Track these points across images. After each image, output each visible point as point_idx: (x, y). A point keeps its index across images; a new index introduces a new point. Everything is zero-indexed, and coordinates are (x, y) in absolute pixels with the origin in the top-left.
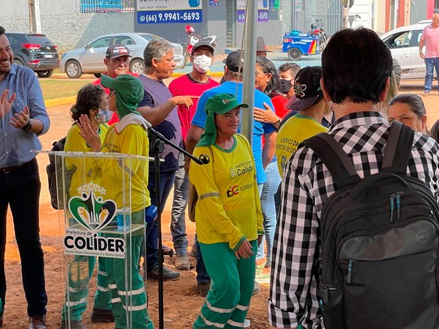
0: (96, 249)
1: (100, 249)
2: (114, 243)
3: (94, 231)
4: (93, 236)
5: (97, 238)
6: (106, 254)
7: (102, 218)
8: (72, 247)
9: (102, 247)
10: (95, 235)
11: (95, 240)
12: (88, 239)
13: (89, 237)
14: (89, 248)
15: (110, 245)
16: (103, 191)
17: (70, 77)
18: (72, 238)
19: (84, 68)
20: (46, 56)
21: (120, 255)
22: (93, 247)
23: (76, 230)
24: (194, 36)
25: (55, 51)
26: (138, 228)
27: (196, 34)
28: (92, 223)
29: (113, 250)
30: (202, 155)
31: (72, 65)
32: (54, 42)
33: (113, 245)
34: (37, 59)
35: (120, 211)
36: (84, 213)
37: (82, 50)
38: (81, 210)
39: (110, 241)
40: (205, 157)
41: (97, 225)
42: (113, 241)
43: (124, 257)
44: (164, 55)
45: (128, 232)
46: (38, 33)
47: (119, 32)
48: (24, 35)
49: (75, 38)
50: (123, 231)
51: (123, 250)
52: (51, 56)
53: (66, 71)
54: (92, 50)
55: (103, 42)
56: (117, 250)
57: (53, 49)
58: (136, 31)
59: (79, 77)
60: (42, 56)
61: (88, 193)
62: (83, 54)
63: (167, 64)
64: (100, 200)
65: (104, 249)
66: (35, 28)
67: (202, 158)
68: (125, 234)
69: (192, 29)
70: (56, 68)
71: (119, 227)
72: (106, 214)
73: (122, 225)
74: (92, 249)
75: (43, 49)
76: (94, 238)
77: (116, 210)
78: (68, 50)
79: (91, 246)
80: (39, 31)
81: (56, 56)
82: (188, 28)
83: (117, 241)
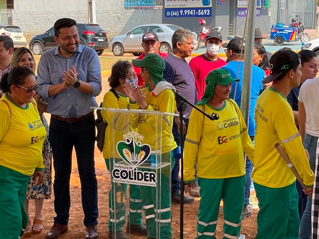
0: (135, 179)
1: (138, 179)
2: (148, 175)
3: (134, 167)
4: (133, 169)
5: (137, 171)
6: (143, 183)
7: (141, 157)
8: (118, 177)
9: (140, 178)
10: (135, 169)
11: (135, 172)
12: (130, 172)
13: (131, 170)
14: (130, 178)
15: (146, 177)
16: (141, 137)
17: (116, 56)
18: (119, 171)
19: (126, 49)
20: (99, 40)
21: (153, 184)
22: (133, 177)
23: (121, 165)
24: (205, 27)
25: (106, 36)
26: (166, 165)
27: (207, 26)
28: (133, 161)
29: (148, 181)
30: (213, 113)
31: (117, 46)
32: (105, 30)
33: (148, 177)
34: (92, 42)
35: (153, 152)
36: (127, 154)
37: (125, 36)
38: (125, 151)
39: (145, 174)
40: (216, 115)
41: (137, 162)
42: (148, 174)
43: (155, 186)
44: (186, 40)
45: (159, 168)
46: (94, 23)
47: (151, 23)
48: (84, 24)
49: (120, 27)
50: (155, 167)
51: (155, 181)
52: (102, 40)
53: (113, 51)
54: (132, 36)
55: (140, 30)
56: (151, 181)
57: (104, 35)
58: (163, 23)
59: (122, 56)
60: (96, 40)
61: (131, 139)
62: (125, 39)
63: (187, 47)
64: (139, 144)
65: (141, 179)
66: (92, 20)
67: (214, 115)
68: (157, 169)
69: (204, 22)
70: (105, 48)
71: (152, 164)
72: (143, 154)
73: (155, 163)
74: (132, 179)
75: (97, 35)
76: (134, 171)
77: (151, 152)
78: (114, 36)
79: (132, 177)
80: (94, 22)
81: (106, 40)
82: (201, 21)
83: (151, 174)
